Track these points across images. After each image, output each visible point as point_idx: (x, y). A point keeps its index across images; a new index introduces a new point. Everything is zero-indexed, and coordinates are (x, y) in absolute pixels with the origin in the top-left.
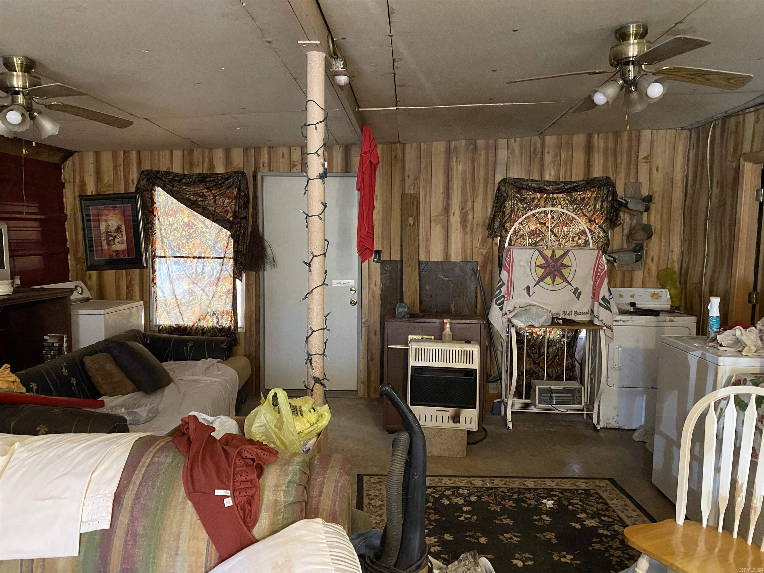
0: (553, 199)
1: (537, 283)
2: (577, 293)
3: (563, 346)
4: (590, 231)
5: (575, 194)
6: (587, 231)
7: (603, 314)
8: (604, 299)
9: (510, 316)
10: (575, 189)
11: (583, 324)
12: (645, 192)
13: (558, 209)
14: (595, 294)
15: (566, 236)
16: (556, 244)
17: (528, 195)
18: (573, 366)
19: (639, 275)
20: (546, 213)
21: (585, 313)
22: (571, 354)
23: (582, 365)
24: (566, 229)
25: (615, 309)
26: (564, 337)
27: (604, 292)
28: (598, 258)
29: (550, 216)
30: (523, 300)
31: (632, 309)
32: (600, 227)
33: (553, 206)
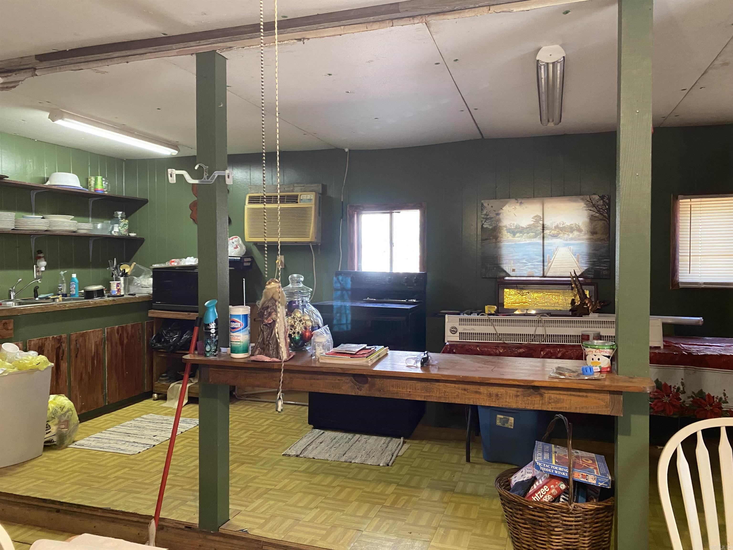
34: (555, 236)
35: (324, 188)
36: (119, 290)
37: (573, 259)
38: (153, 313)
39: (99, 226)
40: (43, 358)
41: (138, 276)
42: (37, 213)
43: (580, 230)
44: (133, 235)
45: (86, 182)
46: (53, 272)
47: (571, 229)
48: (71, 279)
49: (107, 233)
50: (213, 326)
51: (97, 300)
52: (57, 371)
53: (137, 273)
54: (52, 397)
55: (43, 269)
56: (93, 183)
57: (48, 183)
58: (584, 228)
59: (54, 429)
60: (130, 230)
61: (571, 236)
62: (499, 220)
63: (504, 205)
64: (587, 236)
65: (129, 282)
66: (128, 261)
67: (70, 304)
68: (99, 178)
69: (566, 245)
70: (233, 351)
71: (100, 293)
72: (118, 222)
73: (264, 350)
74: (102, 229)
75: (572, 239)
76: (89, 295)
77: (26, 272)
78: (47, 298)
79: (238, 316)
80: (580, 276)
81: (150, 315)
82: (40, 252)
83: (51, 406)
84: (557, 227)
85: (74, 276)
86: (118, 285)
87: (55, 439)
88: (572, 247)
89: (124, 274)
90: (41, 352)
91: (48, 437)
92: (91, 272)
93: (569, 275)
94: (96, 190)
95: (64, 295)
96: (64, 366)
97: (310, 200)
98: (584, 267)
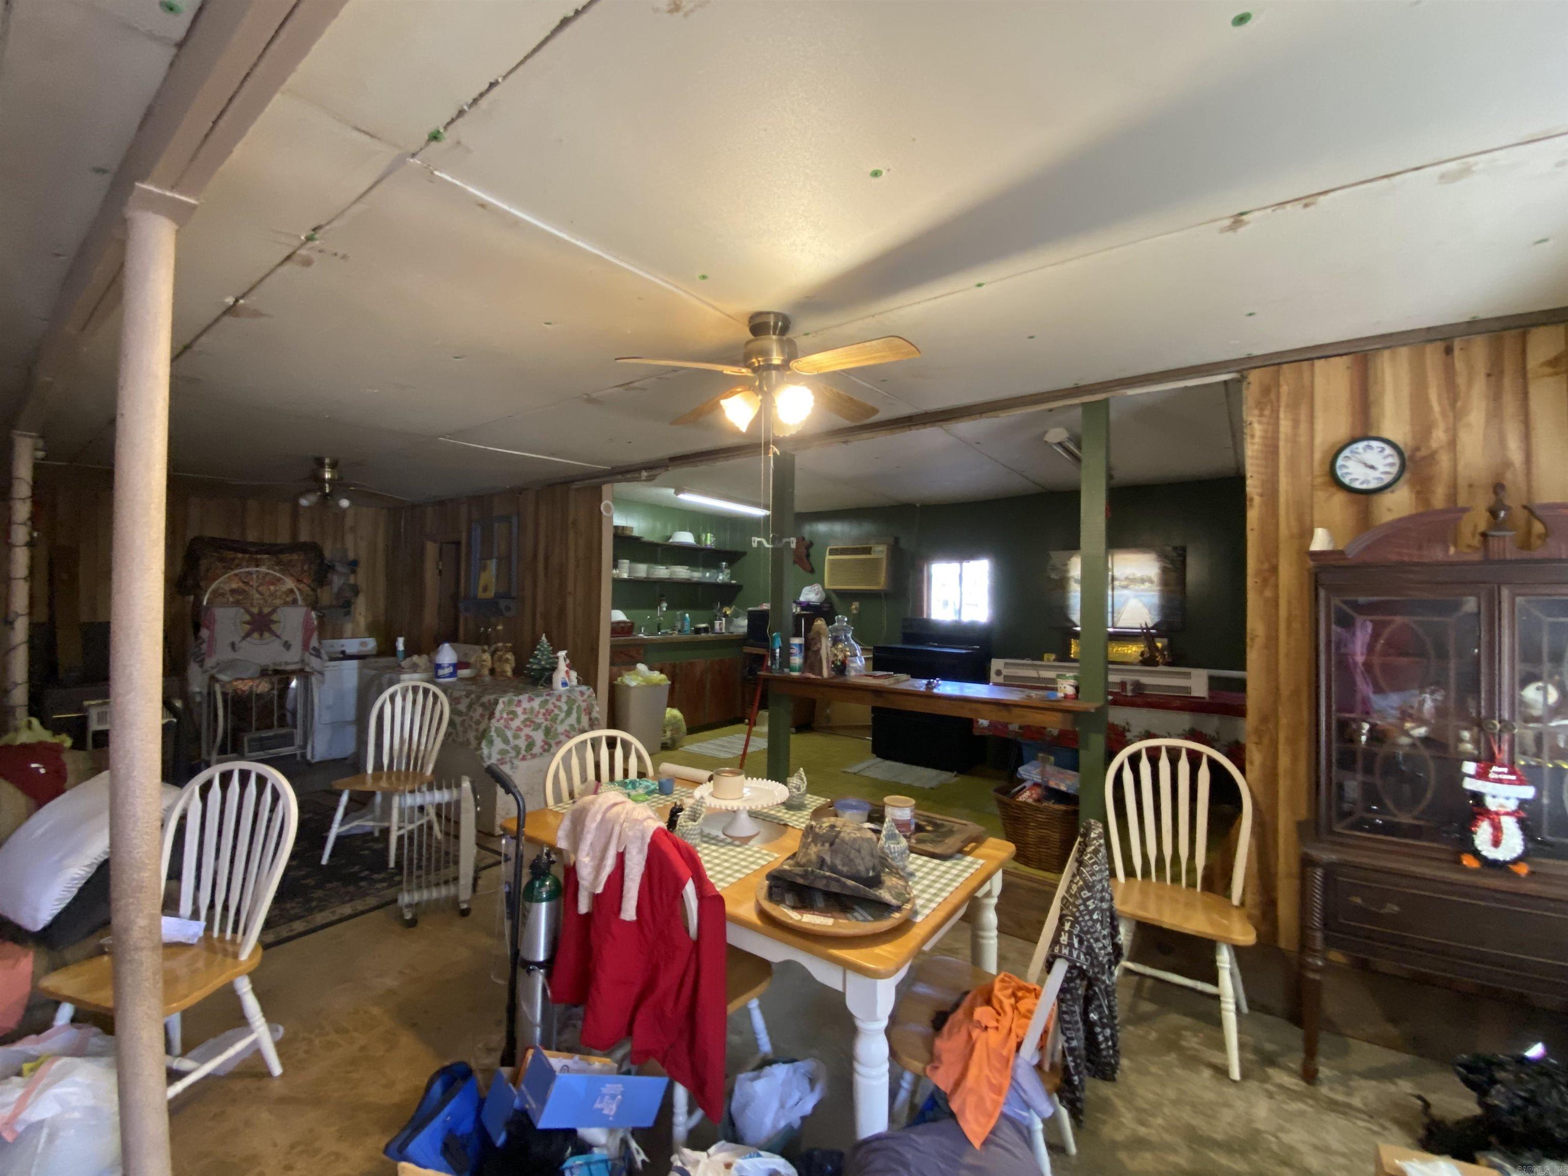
0: (257, 560)
1: (244, 638)
2: (287, 646)
3: (273, 697)
4: (299, 590)
5: (281, 556)
6: (295, 590)
7: (315, 662)
8: (314, 649)
9: (214, 671)
10: (282, 552)
11: (294, 672)
12: (351, 556)
13: (263, 569)
14: (306, 645)
15: (272, 595)
16: (262, 602)
17: (229, 554)
18: (285, 716)
19: (349, 628)
20: (250, 573)
21: (296, 663)
22: (282, 706)
23: (294, 714)
24: (272, 588)
25: (325, 657)
26: (273, 689)
27: (314, 642)
28: (307, 615)
29: (255, 576)
30: (228, 655)
31: (341, 656)
32: (309, 586)
33: (257, 566)
34: (1125, 587)
35: (897, 540)
36: (721, 629)
37: (1146, 611)
38: (748, 649)
39: (708, 575)
40: (663, 676)
41: (737, 617)
42: (662, 564)
43: (1151, 581)
44: (733, 582)
45: (698, 538)
46: (671, 612)
47: (1143, 581)
48: (685, 619)
49: (713, 581)
50: (778, 651)
51: (703, 635)
52: (672, 688)
53: (736, 615)
54: (668, 709)
55: (665, 609)
56: (703, 538)
57: (671, 540)
58: (1155, 579)
59: (668, 734)
60: (732, 578)
61: (1142, 587)
62: (1067, 571)
63: (1071, 557)
64: (1158, 588)
65: (729, 622)
66: (729, 604)
67: (684, 637)
68: (709, 535)
69: (1136, 597)
70: (792, 670)
71: (706, 630)
72: (722, 572)
73: (812, 671)
74: (710, 577)
75: (1143, 590)
76: (698, 631)
77: (652, 612)
78: (666, 633)
79: (795, 645)
80: (1153, 628)
81: (745, 651)
82: (662, 596)
83: (667, 715)
84: (1127, 578)
85: (687, 615)
86: (720, 624)
87: (669, 742)
88: (1142, 598)
89: (726, 616)
90: (662, 672)
91: (664, 739)
92: (700, 613)
93: (1138, 626)
94: (706, 545)
95: (679, 631)
96: (677, 686)
97: (882, 552)
98: (1157, 619)
